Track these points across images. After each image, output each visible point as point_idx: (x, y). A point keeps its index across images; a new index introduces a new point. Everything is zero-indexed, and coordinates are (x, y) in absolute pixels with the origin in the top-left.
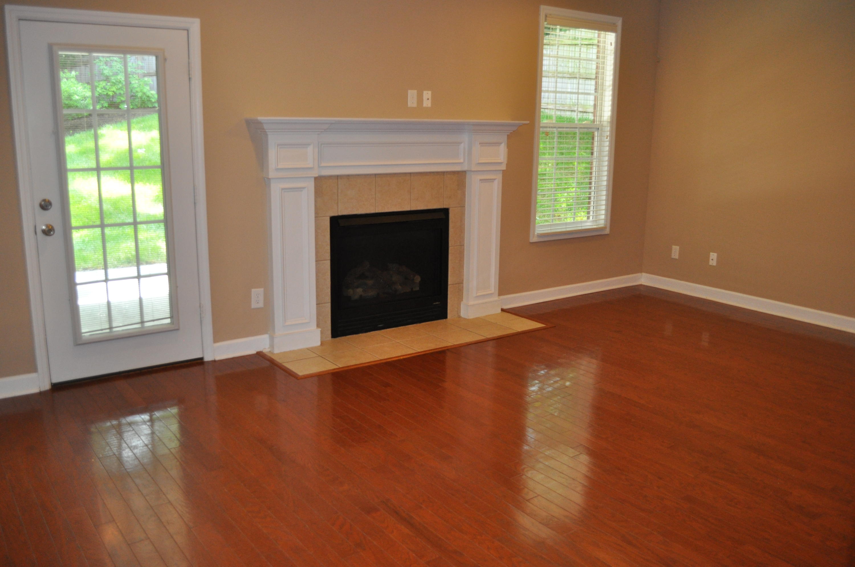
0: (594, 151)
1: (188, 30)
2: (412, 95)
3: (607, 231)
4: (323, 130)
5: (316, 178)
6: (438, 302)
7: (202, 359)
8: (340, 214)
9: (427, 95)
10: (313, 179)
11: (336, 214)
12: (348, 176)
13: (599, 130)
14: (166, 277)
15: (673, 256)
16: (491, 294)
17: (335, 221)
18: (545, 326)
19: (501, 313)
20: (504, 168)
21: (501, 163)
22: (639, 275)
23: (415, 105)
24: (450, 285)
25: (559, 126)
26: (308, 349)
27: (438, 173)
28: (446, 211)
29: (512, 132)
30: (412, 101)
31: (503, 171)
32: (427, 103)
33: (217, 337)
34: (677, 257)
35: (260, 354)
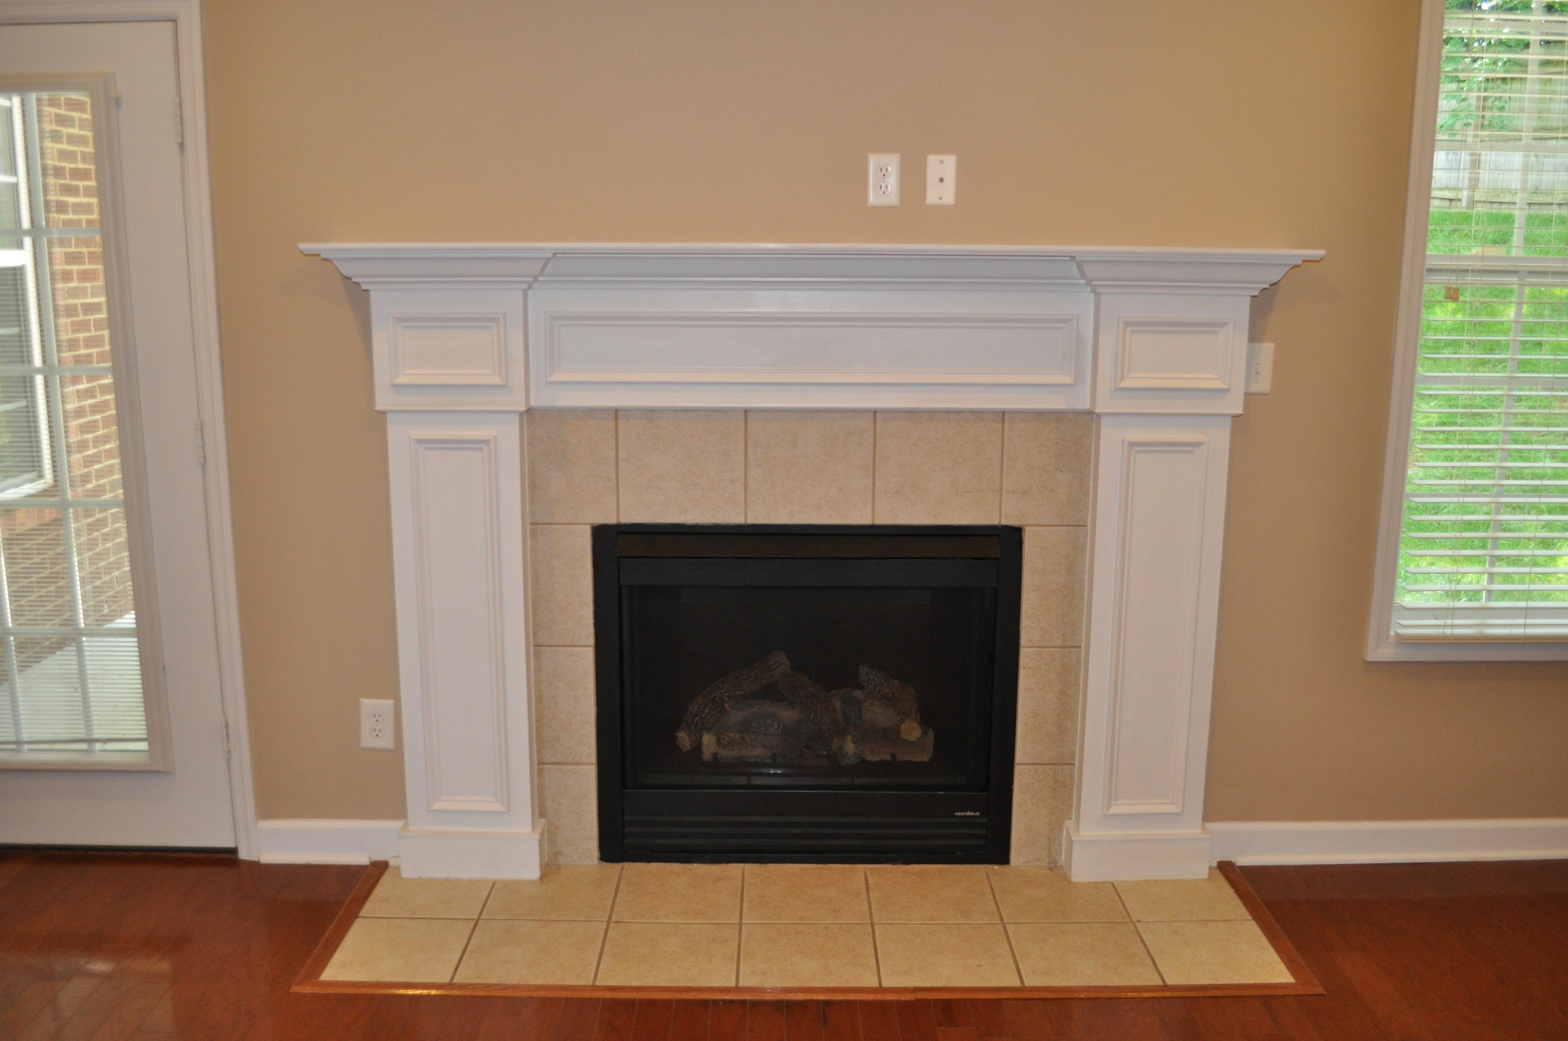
1: (175, 21)
2: (882, 170)
4: (532, 279)
6: (974, 811)
7: (233, 851)
8: (628, 518)
9: (940, 166)
11: (611, 519)
14: (133, 641)
17: (608, 540)
20: (1238, 409)
23: (894, 199)
24: (1022, 763)
25: (1530, 269)
26: (494, 884)
27: (979, 414)
28: (1008, 536)
29: (1267, 286)
31: (1235, 417)
32: (941, 194)
33: (266, 810)
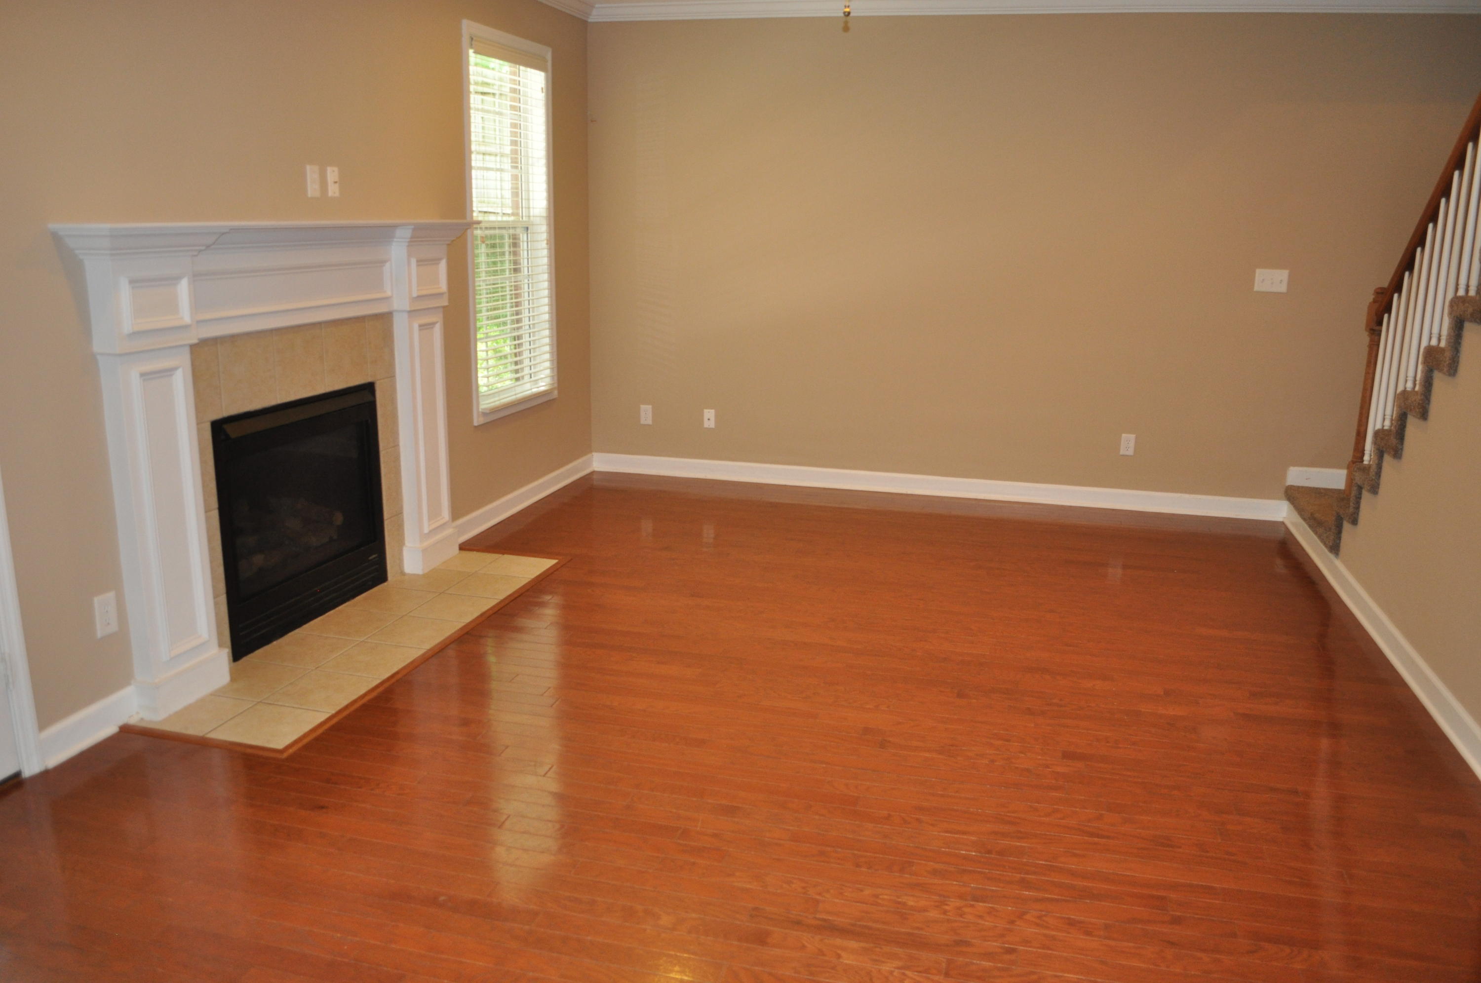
0: (522, 265)
2: (311, 172)
3: (555, 394)
4: (203, 248)
5: (193, 347)
6: (375, 554)
7: (19, 774)
8: (225, 414)
9: (332, 174)
10: (187, 351)
11: (218, 416)
12: (233, 338)
13: (529, 231)
15: (643, 422)
16: (445, 524)
17: (218, 427)
18: (557, 564)
19: (459, 553)
20: (446, 304)
21: (442, 294)
22: (589, 456)
23: (317, 194)
24: (387, 520)
26: (211, 694)
27: (357, 319)
28: (369, 388)
29: (454, 239)
30: (312, 189)
31: (444, 307)
32: (333, 190)
33: (45, 718)
34: (650, 422)
35: (126, 731)
